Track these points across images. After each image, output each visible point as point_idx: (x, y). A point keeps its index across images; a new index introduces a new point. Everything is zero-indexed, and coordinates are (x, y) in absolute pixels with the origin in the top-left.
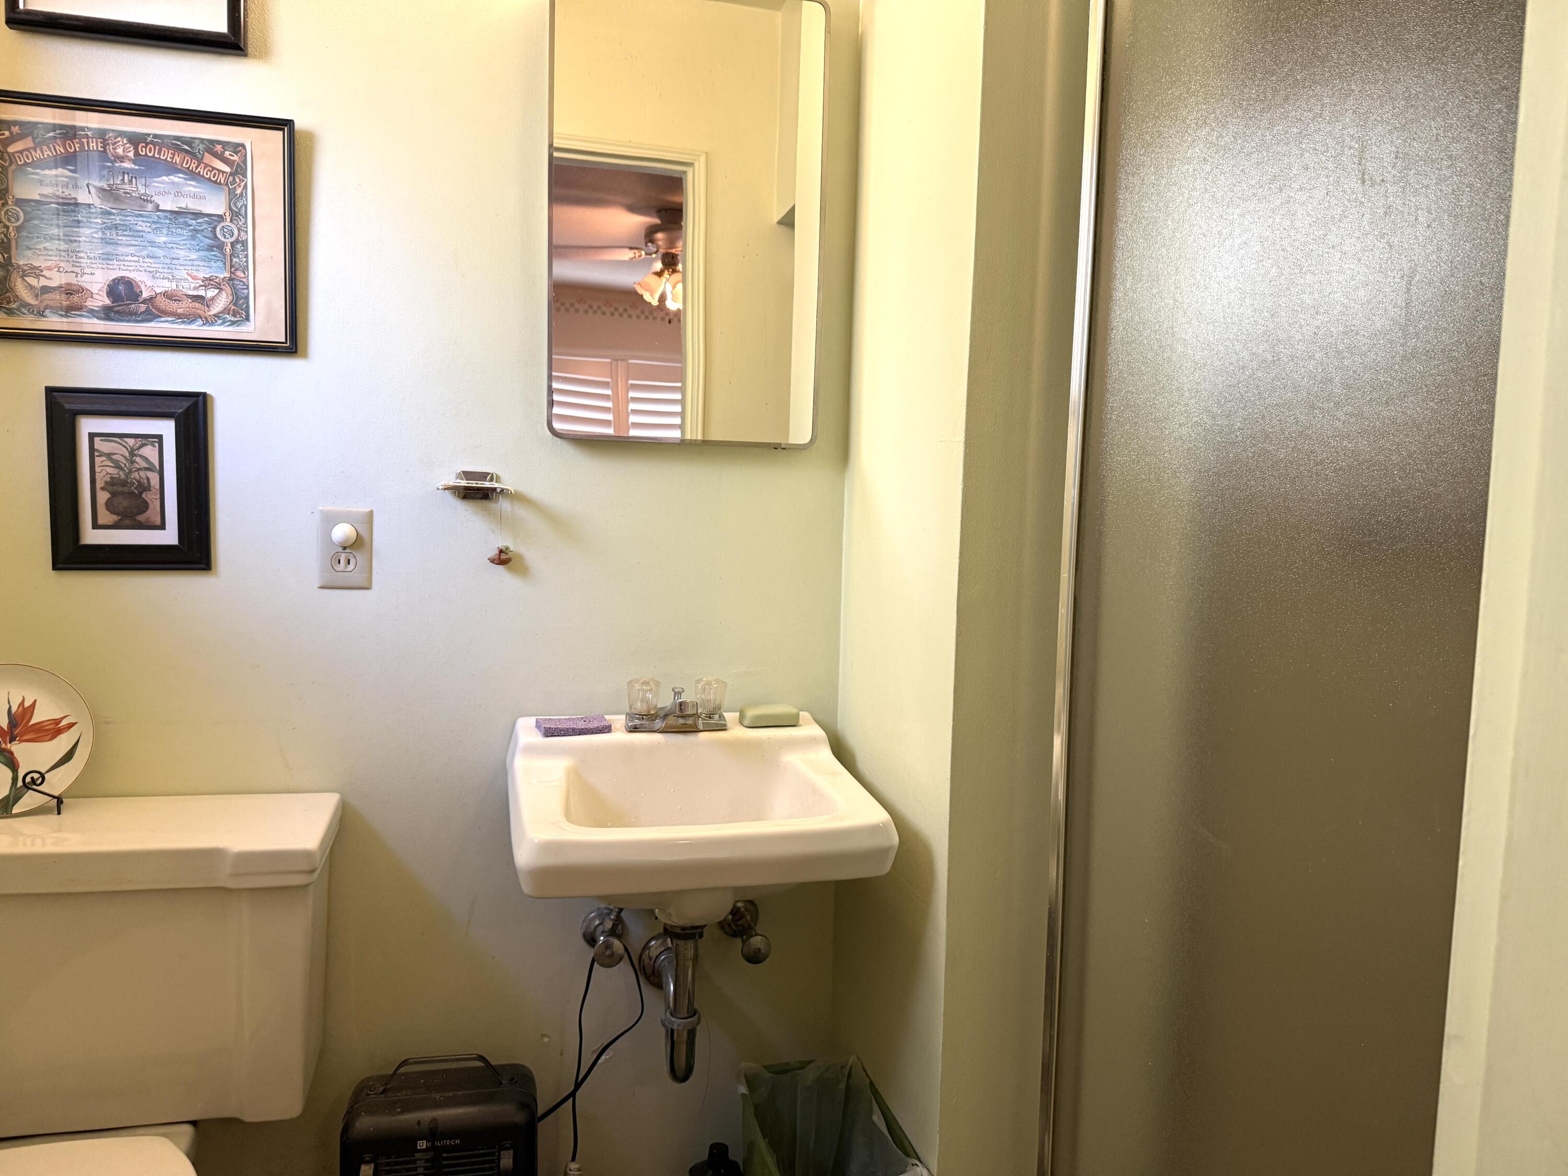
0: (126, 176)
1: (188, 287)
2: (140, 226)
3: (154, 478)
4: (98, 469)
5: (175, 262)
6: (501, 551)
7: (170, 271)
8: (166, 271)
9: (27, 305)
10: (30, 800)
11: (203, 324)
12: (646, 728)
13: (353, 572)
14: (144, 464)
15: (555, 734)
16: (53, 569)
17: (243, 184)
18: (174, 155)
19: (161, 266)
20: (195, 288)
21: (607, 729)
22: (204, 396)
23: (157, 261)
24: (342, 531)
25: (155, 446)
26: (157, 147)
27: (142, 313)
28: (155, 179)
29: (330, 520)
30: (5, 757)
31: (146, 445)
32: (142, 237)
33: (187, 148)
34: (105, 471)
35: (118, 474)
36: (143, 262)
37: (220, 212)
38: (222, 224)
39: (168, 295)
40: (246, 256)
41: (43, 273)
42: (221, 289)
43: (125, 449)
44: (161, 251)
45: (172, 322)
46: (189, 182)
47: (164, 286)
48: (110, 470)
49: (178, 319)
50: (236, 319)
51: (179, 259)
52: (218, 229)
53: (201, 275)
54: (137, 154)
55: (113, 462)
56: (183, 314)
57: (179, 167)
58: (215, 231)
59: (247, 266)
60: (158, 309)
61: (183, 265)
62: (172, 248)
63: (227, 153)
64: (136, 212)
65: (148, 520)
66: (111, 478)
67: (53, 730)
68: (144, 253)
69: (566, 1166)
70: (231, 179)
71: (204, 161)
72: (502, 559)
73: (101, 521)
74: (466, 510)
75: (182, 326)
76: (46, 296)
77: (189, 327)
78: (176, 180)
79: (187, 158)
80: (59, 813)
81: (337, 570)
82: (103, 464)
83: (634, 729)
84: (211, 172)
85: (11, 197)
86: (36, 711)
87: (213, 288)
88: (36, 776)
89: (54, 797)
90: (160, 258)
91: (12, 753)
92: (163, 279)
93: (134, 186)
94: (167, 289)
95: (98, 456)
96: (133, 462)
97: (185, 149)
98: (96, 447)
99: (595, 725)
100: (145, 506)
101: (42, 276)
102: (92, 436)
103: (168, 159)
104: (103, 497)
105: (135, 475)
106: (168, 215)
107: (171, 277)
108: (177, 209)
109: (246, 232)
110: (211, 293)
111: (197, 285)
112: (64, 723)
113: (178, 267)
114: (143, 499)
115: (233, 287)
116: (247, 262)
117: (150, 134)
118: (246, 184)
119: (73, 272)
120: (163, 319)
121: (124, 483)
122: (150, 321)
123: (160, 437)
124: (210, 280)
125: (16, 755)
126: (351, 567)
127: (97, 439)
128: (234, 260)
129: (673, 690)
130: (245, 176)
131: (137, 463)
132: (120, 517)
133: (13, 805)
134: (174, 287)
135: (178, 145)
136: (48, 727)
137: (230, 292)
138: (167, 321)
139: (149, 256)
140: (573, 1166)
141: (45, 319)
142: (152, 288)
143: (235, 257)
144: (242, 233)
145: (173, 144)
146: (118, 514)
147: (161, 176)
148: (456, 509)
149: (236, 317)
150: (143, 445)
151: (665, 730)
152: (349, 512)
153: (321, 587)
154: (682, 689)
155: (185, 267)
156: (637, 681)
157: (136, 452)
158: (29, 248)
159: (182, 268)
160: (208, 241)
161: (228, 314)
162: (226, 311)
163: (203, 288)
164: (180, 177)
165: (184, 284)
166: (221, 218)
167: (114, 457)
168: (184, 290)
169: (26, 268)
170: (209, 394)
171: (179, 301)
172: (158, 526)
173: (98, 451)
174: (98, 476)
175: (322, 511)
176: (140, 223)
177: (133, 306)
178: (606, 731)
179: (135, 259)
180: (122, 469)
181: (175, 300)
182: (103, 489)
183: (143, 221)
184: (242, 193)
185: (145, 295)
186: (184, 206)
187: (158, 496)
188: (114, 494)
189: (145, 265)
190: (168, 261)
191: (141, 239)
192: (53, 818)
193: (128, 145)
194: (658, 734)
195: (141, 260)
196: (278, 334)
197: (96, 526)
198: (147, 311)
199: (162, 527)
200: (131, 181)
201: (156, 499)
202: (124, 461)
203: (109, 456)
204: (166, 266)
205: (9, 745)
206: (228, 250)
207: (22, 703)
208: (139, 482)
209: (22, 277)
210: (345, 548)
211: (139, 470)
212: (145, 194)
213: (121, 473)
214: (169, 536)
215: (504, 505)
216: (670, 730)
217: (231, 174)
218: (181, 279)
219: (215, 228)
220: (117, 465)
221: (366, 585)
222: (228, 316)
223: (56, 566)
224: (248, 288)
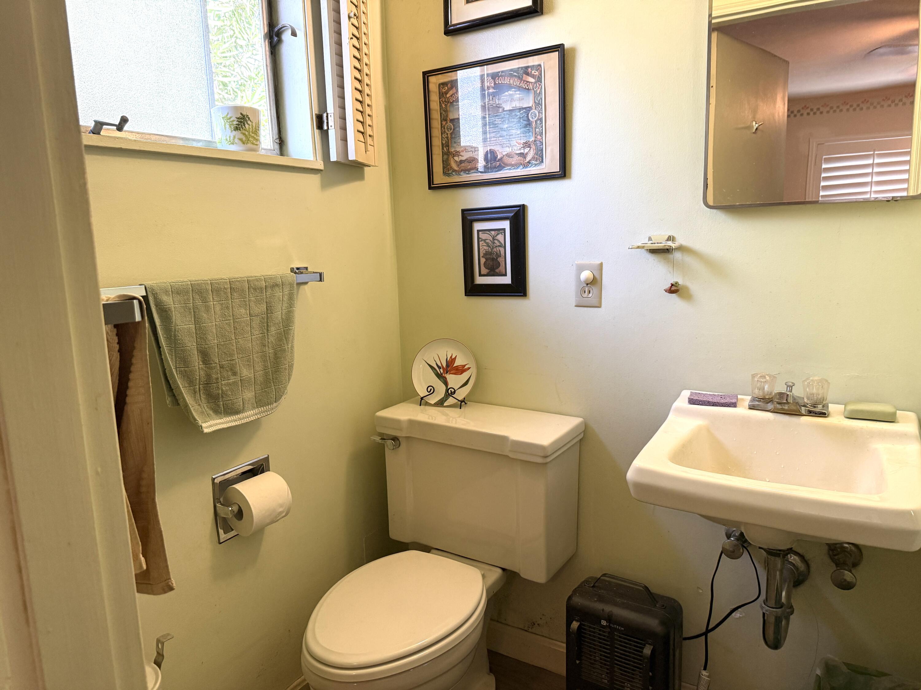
0: (491, 96)
1: (516, 149)
2: (497, 121)
3: (502, 250)
4: (481, 248)
5: (511, 137)
6: (672, 285)
7: (509, 142)
8: (507, 142)
9: (454, 171)
10: (451, 401)
11: (523, 168)
12: (760, 408)
13: (592, 297)
14: (498, 244)
15: (696, 403)
16: (465, 296)
17: (540, 87)
18: (510, 80)
19: (505, 140)
20: (520, 149)
21: (734, 405)
22: (524, 205)
23: (504, 138)
24: (586, 275)
25: (502, 234)
26: (503, 78)
27: (498, 167)
28: (503, 95)
29: (581, 268)
30: (444, 380)
31: (499, 234)
32: (497, 127)
33: (515, 74)
34: (484, 248)
35: (488, 249)
36: (498, 140)
37: (530, 105)
38: (531, 112)
39: (508, 155)
40: (542, 127)
41: (460, 154)
42: (530, 147)
43: (490, 237)
44: (505, 133)
45: (510, 169)
46: (517, 92)
47: (507, 150)
48: (485, 248)
49: (512, 167)
50: (537, 163)
51: (512, 135)
52: (530, 115)
53: (522, 142)
54: (495, 84)
55: (486, 244)
56: (514, 164)
57: (513, 86)
58: (528, 116)
59: (542, 132)
60: (504, 163)
61: (514, 138)
62: (510, 129)
63: (533, 72)
64: (495, 114)
65: (500, 271)
66: (486, 251)
67: (460, 370)
68: (498, 135)
69: (700, 672)
70: (535, 85)
71: (524, 79)
72: (673, 289)
73: (482, 273)
74: (654, 260)
75: (514, 171)
76: (463, 165)
77: (517, 171)
78: (511, 92)
79: (516, 80)
80: (460, 408)
81: (584, 296)
82: (483, 245)
83: (752, 408)
84: (526, 84)
85: (448, 119)
86: (456, 359)
87: (527, 147)
88: (453, 390)
89: (459, 401)
90: (505, 136)
91: (446, 379)
92: (506, 147)
93: (494, 101)
94: (508, 152)
95: (481, 241)
96: (494, 243)
97: (515, 75)
98: (480, 237)
99: (728, 400)
100: (499, 265)
101: (460, 155)
102: (478, 231)
103: (508, 83)
104: (483, 260)
105: (495, 250)
106: (508, 112)
107: (509, 146)
108: (512, 109)
109: (542, 113)
110: (526, 150)
111: (520, 147)
112: (466, 367)
113: (512, 140)
114: (498, 261)
115: (536, 145)
116: (542, 130)
117: (500, 72)
118: (542, 86)
119: (471, 151)
120: (506, 168)
121: (491, 253)
122: (501, 170)
123: (504, 229)
124: (526, 143)
125: (447, 379)
126: (590, 295)
127: (480, 233)
128: (537, 130)
129: (786, 384)
130: (541, 82)
131: (496, 243)
132: (489, 271)
133: (445, 402)
134: (511, 151)
135: (512, 74)
136: (460, 368)
137: (535, 148)
138: (508, 169)
139: (500, 136)
140: (704, 673)
141: (461, 176)
142: (501, 153)
143: (537, 128)
144: (540, 114)
145: (509, 74)
146: (489, 269)
147: (505, 93)
148: (648, 260)
149: (537, 161)
150: (498, 234)
151: (776, 411)
152: (590, 264)
153: (575, 306)
154: (793, 383)
155: (515, 139)
156: (757, 374)
157: (495, 238)
158: (455, 143)
159: (514, 139)
160: (525, 122)
161: (534, 160)
162: (533, 158)
163: (523, 148)
164: (513, 91)
165: (514, 148)
166: (530, 108)
167: (487, 241)
168: (515, 151)
169: (454, 153)
170: (526, 205)
171: (513, 157)
172: (503, 274)
173: (481, 238)
174: (481, 251)
175: (576, 264)
176: (497, 120)
177: (494, 163)
178: (732, 405)
179: (495, 139)
180: (490, 247)
181: (511, 157)
182: (483, 257)
183: (498, 118)
184: (540, 92)
185: (499, 157)
186: (514, 106)
187: (504, 259)
188: (487, 259)
189: (499, 141)
190: (508, 137)
191: (497, 128)
192: (458, 410)
193: (491, 80)
194: (769, 413)
195: (497, 139)
196: (555, 168)
197: (480, 275)
198: (500, 165)
199: (505, 275)
200: (493, 99)
201: (503, 261)
202: (491, 243)
203: (485, 240)
204: (507, 140)
205: (445, 375)
206: (534, 125)
207: (451, 357)
208: (496, 253)
209: (453, 157)
210: (587, 284)
211: (496, 246)
212: (499, 104)
213: (489, 249)
214: (507, 280)
215: (678, 255)
216: (779, 412)
217: (535, 83)
218: (514, 146)
219: (528, 115)
220: (488, 246)
221: (598, 305)
222: (533, 161)
223: (466, 294)
224: (542, 145)
